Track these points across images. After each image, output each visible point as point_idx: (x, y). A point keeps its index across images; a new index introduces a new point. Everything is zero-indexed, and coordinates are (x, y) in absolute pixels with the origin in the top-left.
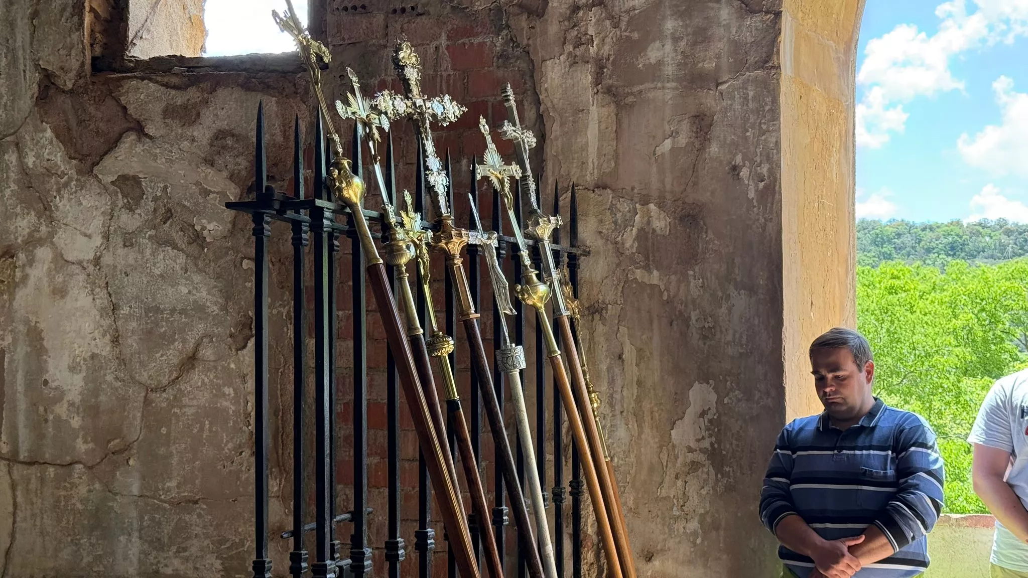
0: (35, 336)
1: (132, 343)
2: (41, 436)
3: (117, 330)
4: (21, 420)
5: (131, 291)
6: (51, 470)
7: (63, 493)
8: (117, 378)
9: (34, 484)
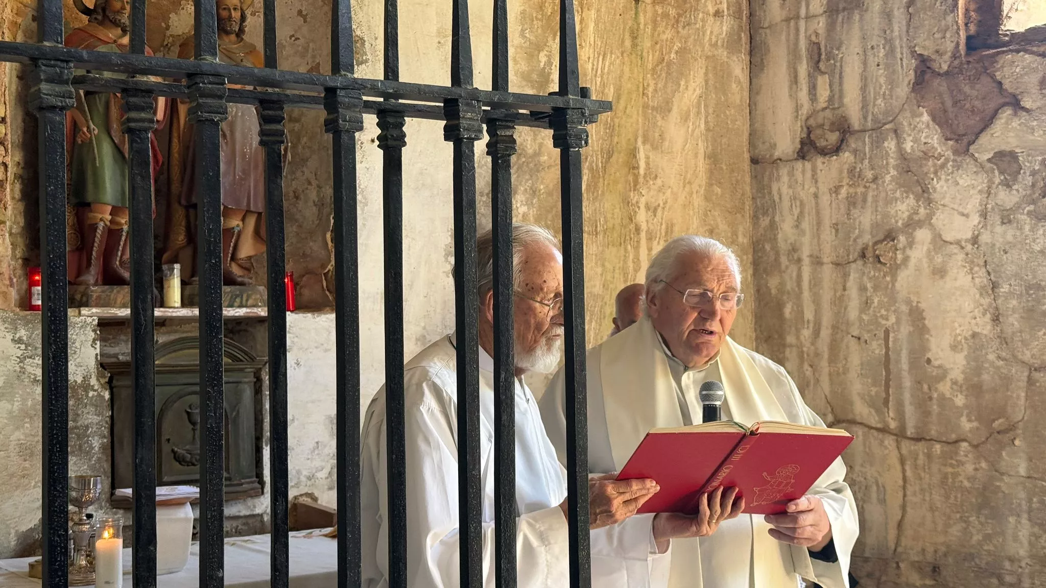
0: (917, 316)
1: (1013, 321)
2: (927, 413)
3: (997, 309)
4: (907, 396)
5: (1010, 269)
6: (938, 447)
7: (950, 470)
8: (999, 357)
9: (921, 459)
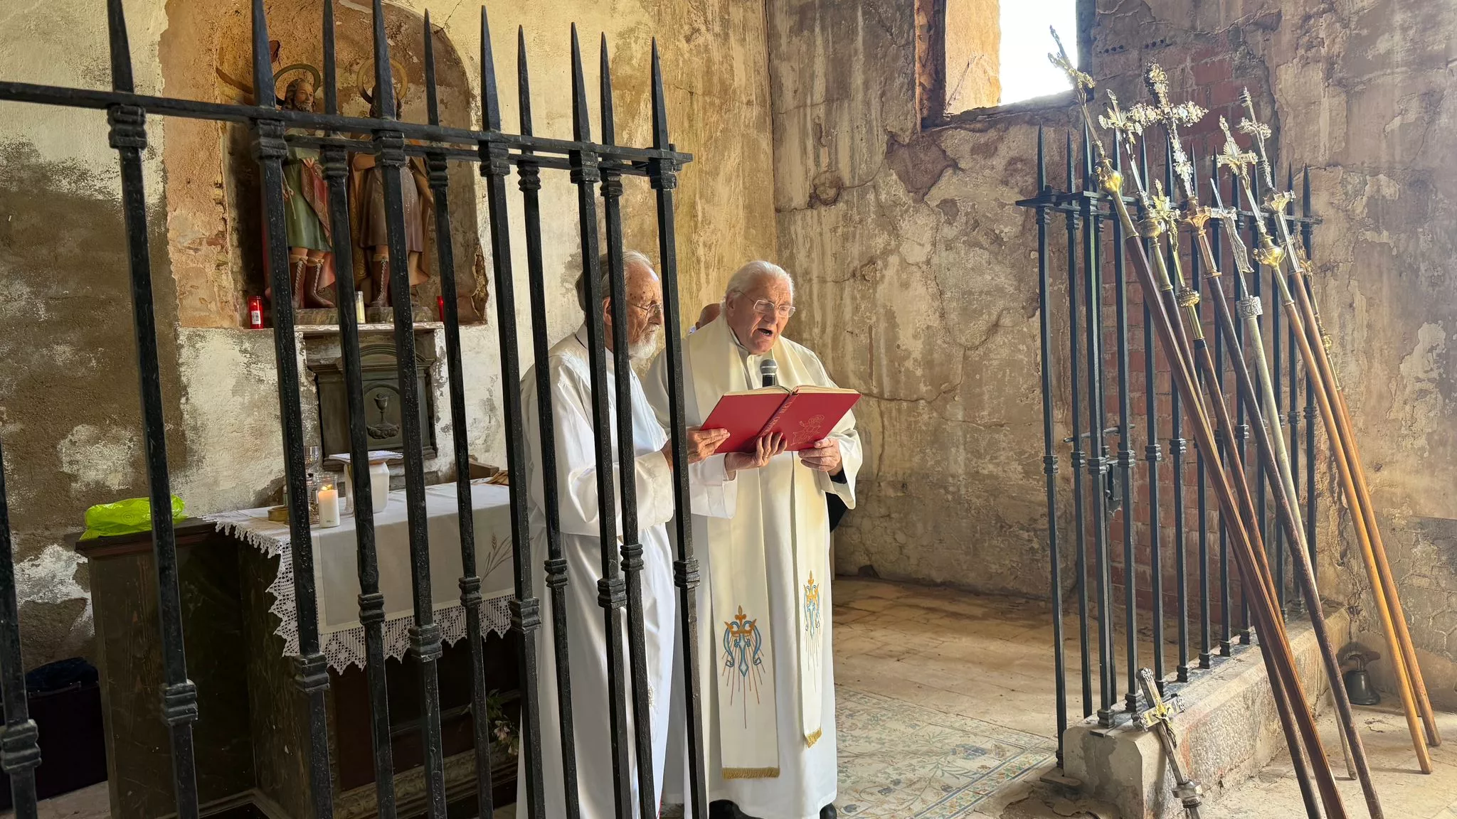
0: (890, 316)
1: (954, 317)
2: (898, 382)
3: (943, 309)
4: (884, 371)
5: (951, 281)
6: (905, 404)
7: (913, 419)
8: (944, 342)
9: (894, 413)
